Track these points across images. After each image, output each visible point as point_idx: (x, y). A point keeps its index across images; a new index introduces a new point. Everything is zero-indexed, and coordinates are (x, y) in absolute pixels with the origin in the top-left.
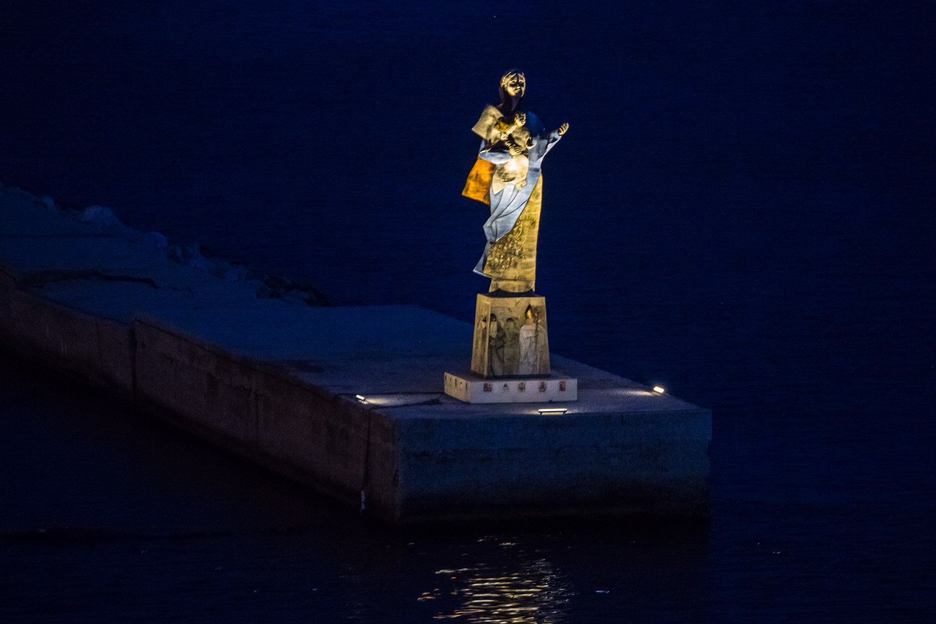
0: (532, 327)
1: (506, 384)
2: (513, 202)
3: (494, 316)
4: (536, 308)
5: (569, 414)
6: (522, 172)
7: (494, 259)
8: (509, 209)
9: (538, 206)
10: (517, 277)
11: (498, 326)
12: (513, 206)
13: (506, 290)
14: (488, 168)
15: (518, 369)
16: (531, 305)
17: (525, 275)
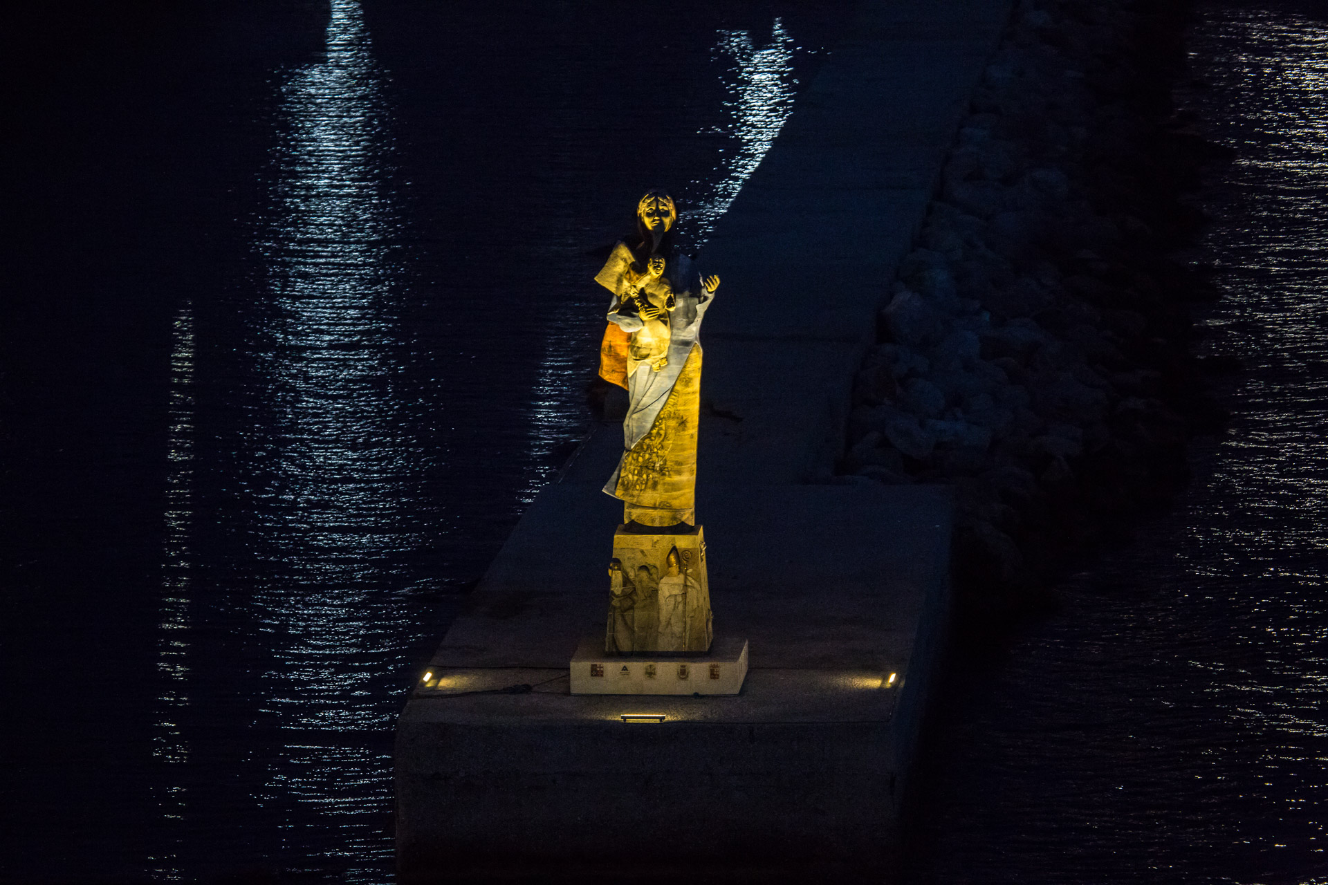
0: (680, 579)
1: (625, 667)
2: (650, 390)
3: (617, 561)
4: (686, 550)
5: (669, 722)
6: (660, 346)
7: (627, 475)
8: (645, 400)
9: (690, 397)
10: (657, 503)
11: (623, 577)
12: (649, 396)
13: (642, 523)
14: (625, 337)
15: (656, 642)
16: (678, 547)
17: (669, 501)
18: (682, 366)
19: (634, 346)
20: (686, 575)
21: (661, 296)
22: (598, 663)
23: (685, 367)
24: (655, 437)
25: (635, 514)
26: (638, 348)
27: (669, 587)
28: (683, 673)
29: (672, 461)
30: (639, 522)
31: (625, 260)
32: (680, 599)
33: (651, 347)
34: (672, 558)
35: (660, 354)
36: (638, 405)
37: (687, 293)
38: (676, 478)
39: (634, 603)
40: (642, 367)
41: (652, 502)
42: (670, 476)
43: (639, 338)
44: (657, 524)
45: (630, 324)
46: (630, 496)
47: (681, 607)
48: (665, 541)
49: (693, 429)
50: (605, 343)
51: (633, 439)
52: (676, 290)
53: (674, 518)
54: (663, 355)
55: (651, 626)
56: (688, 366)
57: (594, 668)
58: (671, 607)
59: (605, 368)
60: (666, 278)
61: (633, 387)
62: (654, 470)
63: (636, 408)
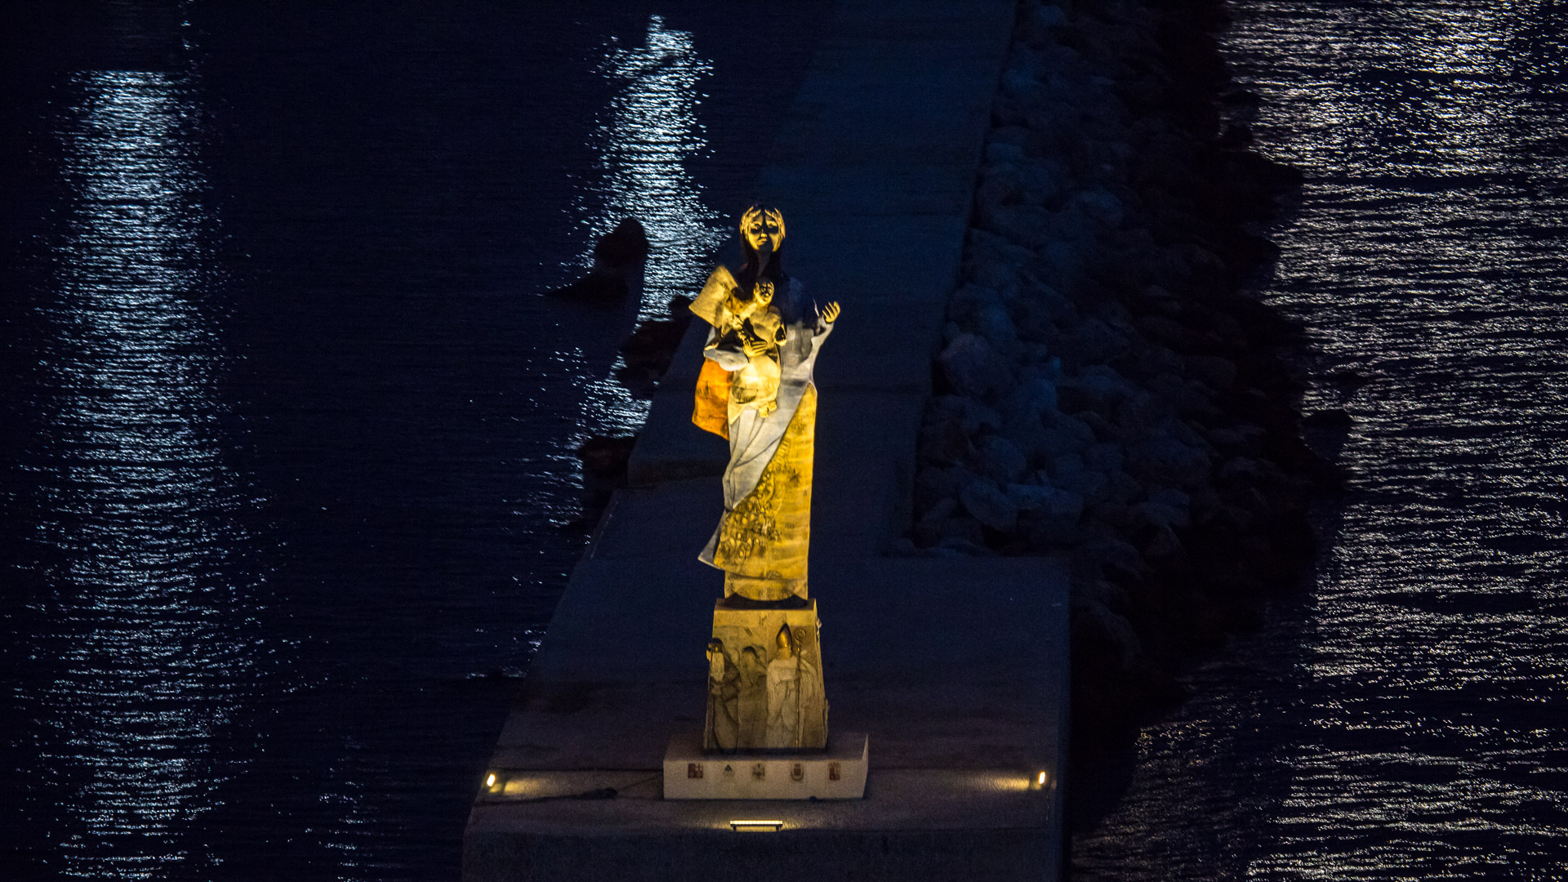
0: (792, 663)
1: (728, 766)
2: (757, 439)
3: (718, 642)
4: (798, 629)
5: (786, 831)
6: (769, 387)
7: (728, 540)
8: (751, 451)
9: (804, 447)
10: (765, 573)
11: (725, 660)
12: (755, 446)
13: (747, 596)
14: (724, 377)
15: (764, 735)
16: (789, 624)
17: (779, 570)
18: (793, 411)
19: (737, 387)
20: (799, 657)
21: (769, 328)
22: (696, 762)
23: (797, 411)
24: (762, 495)
25: (739, 585)
26: (742, 389)
27: (779, 673)
28: (797, 774)
29: (782, 523)
30: (742, 595)
31: (726, 286)
32: (792, 686)
33: (758, 388)
34: (783, 638)
35: (768, 395)
36: (741, 456)
37: (800, 324)
38: (787, 543)
39: (738, 691)
40: (746, 412)
41: (759, 571)
42: (779, 540)
43: (742, 377)
44: (764, 598)
45: (732, 361)
46: (732, 565)
47: (793, 695)
48: (775, 617)
49: (806, 485)
50: (701, 384)
51: (736, 497)
52: (787, 320)
53: (785, 590)
54: (772, 397)
55: (758, 717)
56: (802, 409)
57: (691, 768)
58: (782, 694)
59: (700, 413)
60: (776, 306)
61: (735, 435)
62: (760, 533)
63: (738, 460)
